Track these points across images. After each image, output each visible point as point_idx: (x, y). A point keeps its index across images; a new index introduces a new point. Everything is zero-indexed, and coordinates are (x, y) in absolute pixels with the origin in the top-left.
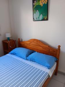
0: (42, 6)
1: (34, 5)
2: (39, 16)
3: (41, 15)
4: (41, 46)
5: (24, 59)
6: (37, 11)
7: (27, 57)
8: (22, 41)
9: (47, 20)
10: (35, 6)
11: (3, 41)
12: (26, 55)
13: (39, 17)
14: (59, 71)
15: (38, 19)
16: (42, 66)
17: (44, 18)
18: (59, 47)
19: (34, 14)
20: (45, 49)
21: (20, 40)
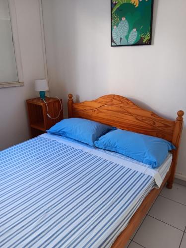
0: (137, 6)
1: (116, 4)
2: (129, 32)
3: (135, 30)
4: (131, 114)
5: (87, 144)
6: (124, 19)
7: (96, 142)
8: (78, 101)
9: (149, 43)
10: (118, 6)
11: (27, 100)
12: (93, 135)
13: (127, 37)
14: (177, 179)
15: (124, 42)
16: (135, 161)
17: (141, 39)
18: (181, 114)
19: (115, 27)
20: (142, 121)
21: (74, 98)
